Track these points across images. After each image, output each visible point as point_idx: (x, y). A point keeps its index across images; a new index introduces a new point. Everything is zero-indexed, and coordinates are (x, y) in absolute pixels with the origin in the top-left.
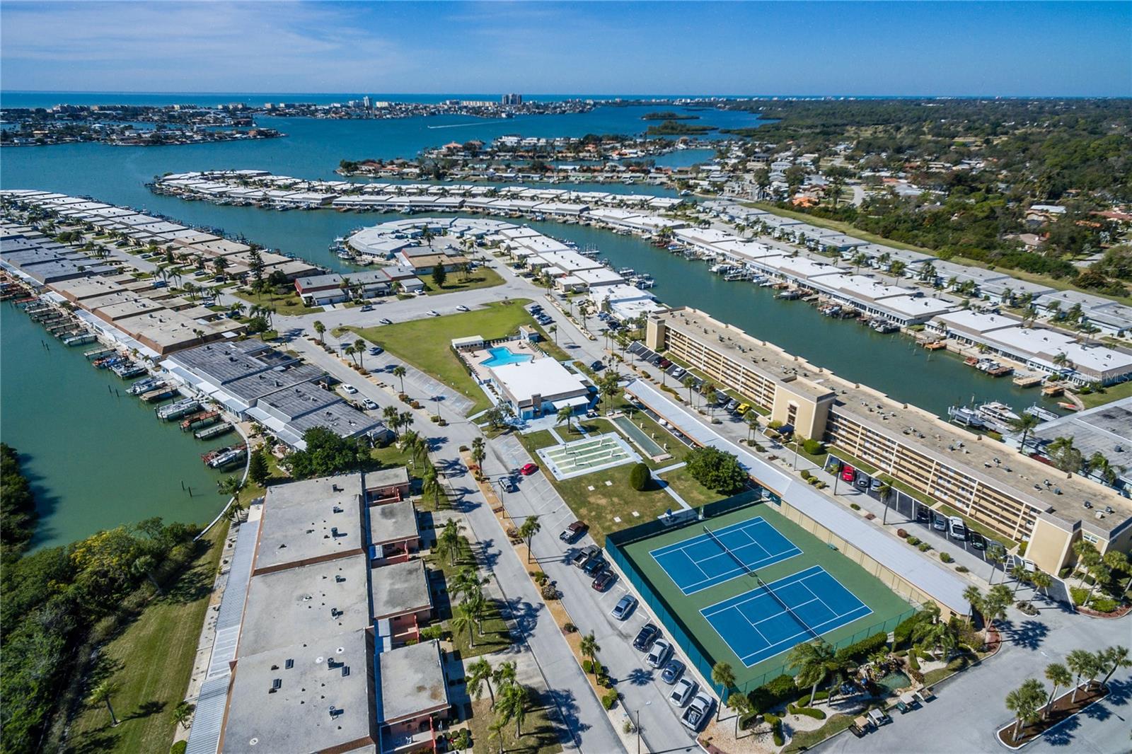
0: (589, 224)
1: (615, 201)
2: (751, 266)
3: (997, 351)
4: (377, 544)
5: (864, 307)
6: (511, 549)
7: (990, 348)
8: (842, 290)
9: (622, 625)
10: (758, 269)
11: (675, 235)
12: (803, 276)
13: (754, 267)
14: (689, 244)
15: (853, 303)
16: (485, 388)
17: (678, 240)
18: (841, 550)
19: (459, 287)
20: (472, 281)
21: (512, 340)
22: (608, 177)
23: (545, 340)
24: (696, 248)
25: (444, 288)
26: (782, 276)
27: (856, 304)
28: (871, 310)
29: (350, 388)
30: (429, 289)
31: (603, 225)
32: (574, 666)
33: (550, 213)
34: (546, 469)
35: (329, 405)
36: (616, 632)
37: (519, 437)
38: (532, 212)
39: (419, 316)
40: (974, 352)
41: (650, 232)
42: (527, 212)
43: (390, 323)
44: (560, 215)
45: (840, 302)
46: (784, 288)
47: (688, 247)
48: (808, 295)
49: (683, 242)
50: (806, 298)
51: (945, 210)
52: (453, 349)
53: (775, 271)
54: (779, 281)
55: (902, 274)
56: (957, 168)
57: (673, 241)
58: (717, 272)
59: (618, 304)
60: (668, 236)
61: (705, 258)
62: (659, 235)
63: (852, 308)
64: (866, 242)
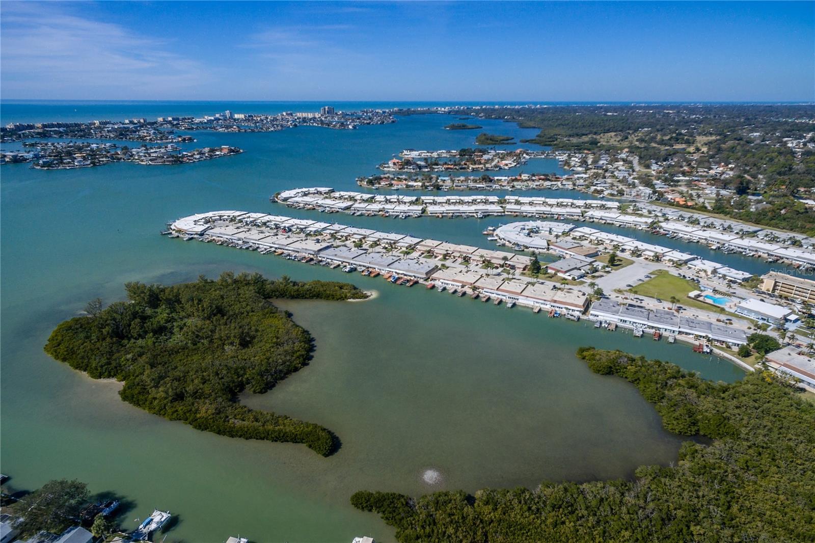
2: (729, 245)
8: (797, 257)
10: (735, 247)
11: (661, 228)
12: (770, 251)
13: (732, 246)
14: (674, 232)
15: (808, 263)
16: (736, 313)
17: (664, 230)
19: (618, 265)
26: (756, 251)
43: (632, 286)
44: (570, 215)
45: (801, 263)
46: (759, 256)
47: (675, 234)
48: (777, 260)
49: (669, 231)
50: (780, 261)
51: (775, 208)
52: (690, 297)
53: (746, 247)
54: (755, 253)
55: (801, 246)
56: (712, 172)
57: (662, 231)
58: (716, 249)
59: (718, 270)
60: (655, 228)
61: (694, 241)
62: (648, 228)
63: (809, 266)
64: (759, 229)
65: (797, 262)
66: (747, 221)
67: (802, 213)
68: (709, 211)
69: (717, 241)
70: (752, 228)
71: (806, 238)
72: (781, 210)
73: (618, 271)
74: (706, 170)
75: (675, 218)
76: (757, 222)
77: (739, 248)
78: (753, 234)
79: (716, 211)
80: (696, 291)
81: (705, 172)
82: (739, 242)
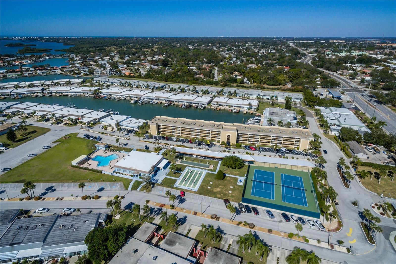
0: (51, 96)
1: (53, 83)
2: (143, 98)
3: (232, 106)
4: (187, 257)
5: (192, 103)
6: (220, 222)
7: (231, 106)
8: (181, 99)
9: (275, 219)
10: (147, 99)
11: (101, 93)
12: (166, 98)
13: (145, 98)
14: (110, 95)
15: (187, 102)
16: (115, 174)
17: (104, 94)
18: (279, 167)
19: (25, 139)
20: (29, 133)
21: (96, 152)
22: (30, 74)
23: (111, 146)
24: (114, 96)
25: (17, 141)
26: (159, 99)
27: (188, 103)
28: (194, 103)
29: (44, 209)
30: (9, 145)
31: (60, 94)
32: (286, 240)
33: (24, 94)
34: (187, 191)
35: (55, 222)
36: (278, 222)
37: (159, 185)
38: (11, 95)
39: (23, 160)
40: (227, 108)
41: (88, 94)
42: (8, 95)
43: (11, 169)
44: (30, 94)
45: (183, 103)
46: (161, 103)
47: (111, 96)
48: (171, 103)
49: (107, 94)
50: (172, 105)
51: (175, 71)
52: (73, 166)
53: (153, 98)
54: (158, 101)
55: (186, 91)
56: (155, 59)
57: (102, 95)
58: (134, 103)
59: (122, 123)
60: (98, 94)
61: (122, 99)
62: (93, 94)
63: (188, 104)
64: (166, 84)
65: (181, 103)
66: (161, 81)
67: (187, 73)
68: (143, 78)
69: (136, 96)
70: (161, 84)
71: (188, 86)
72: (178, 72)
73: (13, 149)
74: (152, 58)
75: (118, 85)
76: (166, 80)
77: (149, 99)
78: (160, 88)
79: (146, 77)
80: (83, 155)
81: (151, 59)
82: (150, 95)
